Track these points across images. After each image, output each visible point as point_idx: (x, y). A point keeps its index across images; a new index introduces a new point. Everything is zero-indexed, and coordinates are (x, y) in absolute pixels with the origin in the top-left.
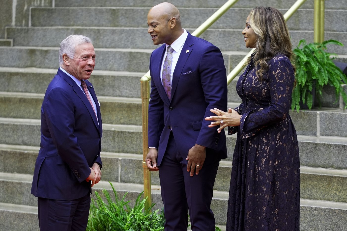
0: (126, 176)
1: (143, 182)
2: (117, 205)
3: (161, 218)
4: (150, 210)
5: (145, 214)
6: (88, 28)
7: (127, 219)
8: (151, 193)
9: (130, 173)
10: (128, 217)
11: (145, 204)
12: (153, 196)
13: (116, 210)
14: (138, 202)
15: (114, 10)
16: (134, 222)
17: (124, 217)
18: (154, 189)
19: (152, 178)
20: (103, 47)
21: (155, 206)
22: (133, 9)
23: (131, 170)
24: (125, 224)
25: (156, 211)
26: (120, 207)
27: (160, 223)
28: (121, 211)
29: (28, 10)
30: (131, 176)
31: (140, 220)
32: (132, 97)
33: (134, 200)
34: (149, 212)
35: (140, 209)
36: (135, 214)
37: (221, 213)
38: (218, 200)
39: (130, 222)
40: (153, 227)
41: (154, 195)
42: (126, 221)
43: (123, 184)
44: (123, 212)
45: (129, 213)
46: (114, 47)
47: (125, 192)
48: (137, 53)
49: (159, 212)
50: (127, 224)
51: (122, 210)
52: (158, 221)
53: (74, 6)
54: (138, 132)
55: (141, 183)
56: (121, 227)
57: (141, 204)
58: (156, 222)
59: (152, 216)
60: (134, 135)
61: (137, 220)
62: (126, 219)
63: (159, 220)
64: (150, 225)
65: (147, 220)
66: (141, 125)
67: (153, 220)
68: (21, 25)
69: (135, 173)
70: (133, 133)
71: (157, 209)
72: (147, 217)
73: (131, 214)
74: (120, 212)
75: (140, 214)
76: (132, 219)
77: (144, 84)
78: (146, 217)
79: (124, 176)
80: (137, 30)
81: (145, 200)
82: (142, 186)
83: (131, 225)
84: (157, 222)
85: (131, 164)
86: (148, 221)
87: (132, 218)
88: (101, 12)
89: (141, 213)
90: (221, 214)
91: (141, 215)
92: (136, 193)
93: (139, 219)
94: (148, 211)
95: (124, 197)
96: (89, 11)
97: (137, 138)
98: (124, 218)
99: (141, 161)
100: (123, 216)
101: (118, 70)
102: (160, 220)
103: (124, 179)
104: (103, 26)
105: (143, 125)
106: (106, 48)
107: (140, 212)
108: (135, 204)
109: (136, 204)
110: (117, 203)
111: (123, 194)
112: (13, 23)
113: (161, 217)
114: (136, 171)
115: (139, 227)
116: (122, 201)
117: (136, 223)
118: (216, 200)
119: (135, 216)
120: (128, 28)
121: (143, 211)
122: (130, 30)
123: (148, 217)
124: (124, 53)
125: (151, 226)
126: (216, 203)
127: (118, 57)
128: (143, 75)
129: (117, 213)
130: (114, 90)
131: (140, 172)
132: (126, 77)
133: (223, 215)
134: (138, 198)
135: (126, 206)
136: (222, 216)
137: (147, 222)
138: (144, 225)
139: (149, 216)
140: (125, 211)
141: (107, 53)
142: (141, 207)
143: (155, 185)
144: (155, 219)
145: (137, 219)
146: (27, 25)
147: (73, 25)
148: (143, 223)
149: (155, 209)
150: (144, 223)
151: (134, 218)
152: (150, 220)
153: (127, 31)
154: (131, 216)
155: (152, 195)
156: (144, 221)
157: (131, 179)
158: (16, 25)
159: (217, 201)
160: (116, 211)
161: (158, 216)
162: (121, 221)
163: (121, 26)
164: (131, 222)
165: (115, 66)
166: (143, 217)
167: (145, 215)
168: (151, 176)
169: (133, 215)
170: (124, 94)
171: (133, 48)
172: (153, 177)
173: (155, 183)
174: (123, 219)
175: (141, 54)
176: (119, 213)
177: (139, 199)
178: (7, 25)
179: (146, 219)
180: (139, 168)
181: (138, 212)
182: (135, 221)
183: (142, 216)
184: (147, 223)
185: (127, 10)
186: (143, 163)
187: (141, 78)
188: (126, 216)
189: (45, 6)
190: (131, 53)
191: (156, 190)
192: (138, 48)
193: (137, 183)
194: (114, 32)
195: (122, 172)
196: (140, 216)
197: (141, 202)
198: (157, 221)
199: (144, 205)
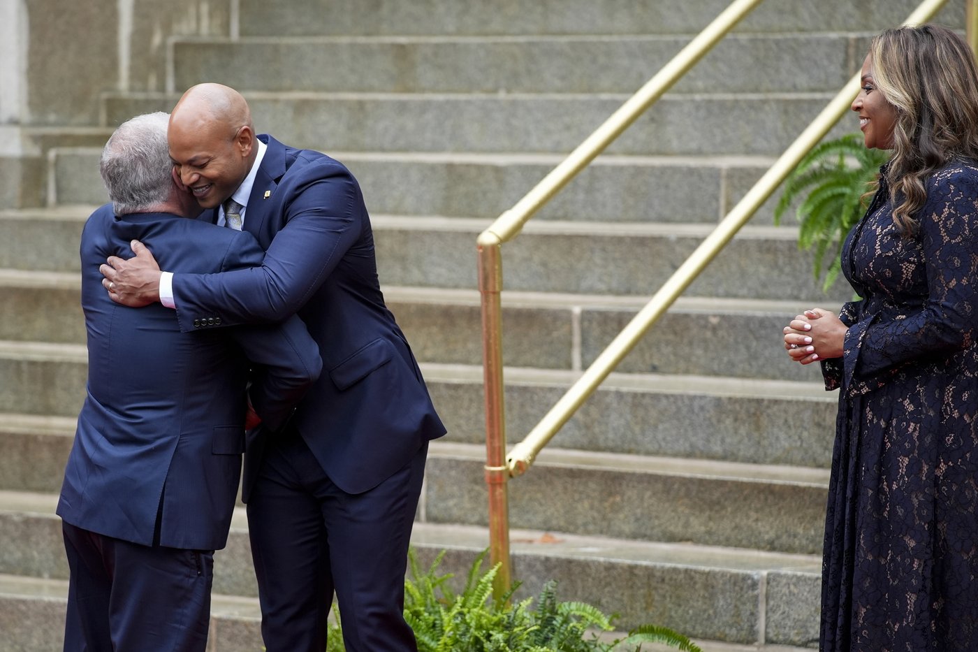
0: (442, 505)
1: (487, 521)
2: (418, 586)
3: (539, 622)
4: (508, 601)
5: (494, 611)
6: (331, 96)
7: (445, 625)
8: (511, 552)
9: (452, 496)
10: (446, 619)
11: (493, 582)
12: (516, 560)
13: (413, 599)
14: (475, 578)
15: (402, 47)
16: (464, 634)
17: (436, 620)
18: (519, 541)
19: (513, 511)
20: (372, 150)
21: (522, 589)
22: (454, 45)
23: (455, 488)
24: (439, 640)
25: (525, 603)
26: (425, 594)
27: (536, 635)
28: (429, 601)
29: (163, 46)
30: (455, 505)
31: (480, 627)
32: (456, 287)
33: (462, 572)
34: (504, 604)
35: (479, 598)
36: (465, 610)
37: (704, 607)
38: (696, 572)
39: (452, 632)
40: (516, 646)
41: (519, 557)
42: (442, 632)
43: (432, 528)
44: (433, 607)
45: (448, 609)
46: (405, 150)
47: (438, 551)
48: (468, 166)
49: (534, 603)
50: (444, 639)
51: (431, 599)
52: (531, 631)
53: (293, 35)
54: (471, 386)
55: (482, 523)
56: (429, 648)
57: (481, 583)
58: (525, 632)
59: (514, 617)
60: (461, 392)
61: (471, 627)
62: (442, 626)
63: (532, 629)
64: (507, 642)
65: (501, 628)
66: (479, 363)
67: (517, 626)
68: (145, 90)
69: (466, 497)
70: (457, 387)
71: (528, 596)
72: (500, 619)
73: (454, 611)
74: (426, 606)
75: (480, 612)
76: (457, 624)
77: (489, 253)
78: (495, 619)
79: (435, 506)
80: (469, 102)
81: (492, 573)
82: (484, 533)
83: (456, 642)
84: (528, 634)
85: (453, 473)
86: (502, 631)
87: (458, 622)
88: (367, 51)
89: (482, 608)
90: (705, 611)
91: (484, 613)
92: (467, 553)
93: (476, 625)
94: (500, 603)
95: (435, 564)
96: (333, 49)
97: (471, 400)
98: (437, 622)
99: (481, 464)
100: (432, 618)
101: (417, 213)
102: (535, 628)
103: (435, 512)
104: (371, 89)
105: (485, 362)
106: (383, 150)
107: (481, 605)
108: (466, 583)
109: (470, 583)
110: (415, 582)
111: (432, 555)
112: (123, 84)
113: (539, 618)
114: (469, 492)
115: (478, 646)
116: (429, 574)
117: (470, 637)
118: (691, 570)
119: (465, 615)
120: (440, 97)
121: (487, 601)
122: (448, 102)
123: (501, 621)
124: (433, 168)
125: (512, 643)
126: (692, 578)
127: (415, 176)
128: (486, 227)
129: (418, 608)
130: (404, 269)
131: (479, 494)
132: (438, 234)
133: (711, 612)
134: (474, 565)
135: (442, 589)
136: (709, 615)
137: (499, 633)
138: (490, 641)
139: (505, 617)
140: (437, 602)
141: (385, 166)
142: (484, 591)
143: (521, 528)
144: (520, 625)
145: (473, 624)
146: (162, 88)
147: (290, 89)
148: (488, 637)
149: (521, 597)
150: (491, 635)
151: (464, 621)
152: (508, 627)
153: (440, 106)
154: (455, 617)
155: (514, 557)
156: (493, 630)
157: (456, 512)
158: (132, 89)
159: (693, 573)
160: (413, 604)
161: (528, 617)
162: (427, 632)
163: (423, 91)
164: (455, 634)
165: (409, 202)
166: (490, 620)
167: (494, 615)
168: (510, 504)
169: (461, 614)
170: (432, 278)
171: (457, 151)
172: (515, 506)
173: (521, 523)
174: (434, 626)
175: (480, 168)
176: (422, 609)
177: (477, 569)
178: (108, 89)
179: (497, 624)
180: (475, 481)
181: (475, 606)
182: (467, 630)
183: (486, 618)
184: (498, 636)
185: (437, 46)
186: (486, 470)
187: (478, 234)
188: (440, 616)
189: (211, 35)
190: (450, 167)
191: (523, 545)
192: (472, 150)
193: (471, 524)
194: (402, 107)
195: (431, 493)
196: (480, 616)
197: (483, 575)
198: (525, 629)
199: (490, 585)
